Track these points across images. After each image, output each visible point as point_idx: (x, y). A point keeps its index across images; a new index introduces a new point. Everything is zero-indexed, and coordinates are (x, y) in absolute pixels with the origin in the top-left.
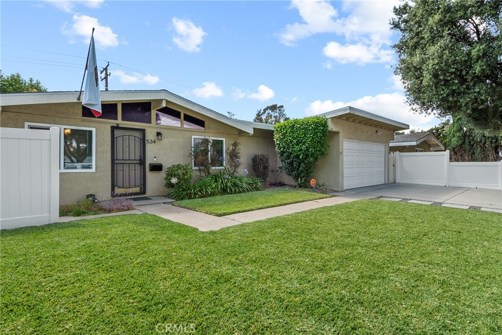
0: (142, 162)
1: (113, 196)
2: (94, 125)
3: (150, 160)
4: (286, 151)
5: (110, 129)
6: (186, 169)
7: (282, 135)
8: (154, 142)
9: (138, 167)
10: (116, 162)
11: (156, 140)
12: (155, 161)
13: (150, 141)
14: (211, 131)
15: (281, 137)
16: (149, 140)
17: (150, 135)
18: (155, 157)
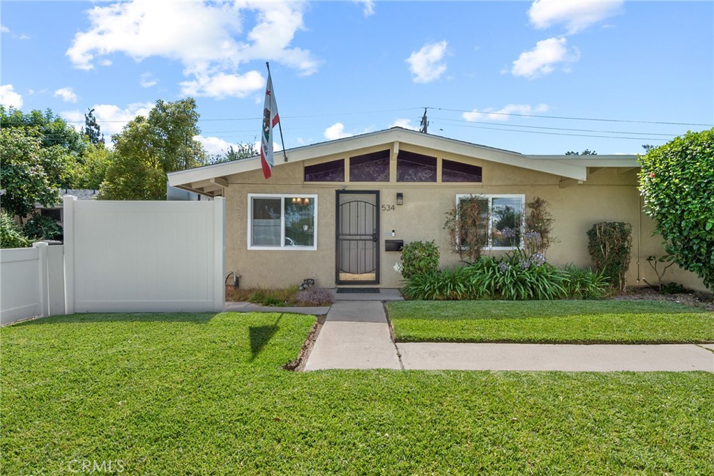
0: (376, 237)
1: (338, 282)
2: (316, 191)
3: (386, 235)
4: (668, 211)
5: (334, 193)
6: (430, 249)
7: (657, 176)
8: (393, 208)
9: (370, 244)
10: (341, 237)
11: (396, 206)
12: (393, 237)
13: (387, 208)
14: (494, 183)
15: (654, 180)
16: (385, 206)
17: (387, 198)
18: (393, 231)
